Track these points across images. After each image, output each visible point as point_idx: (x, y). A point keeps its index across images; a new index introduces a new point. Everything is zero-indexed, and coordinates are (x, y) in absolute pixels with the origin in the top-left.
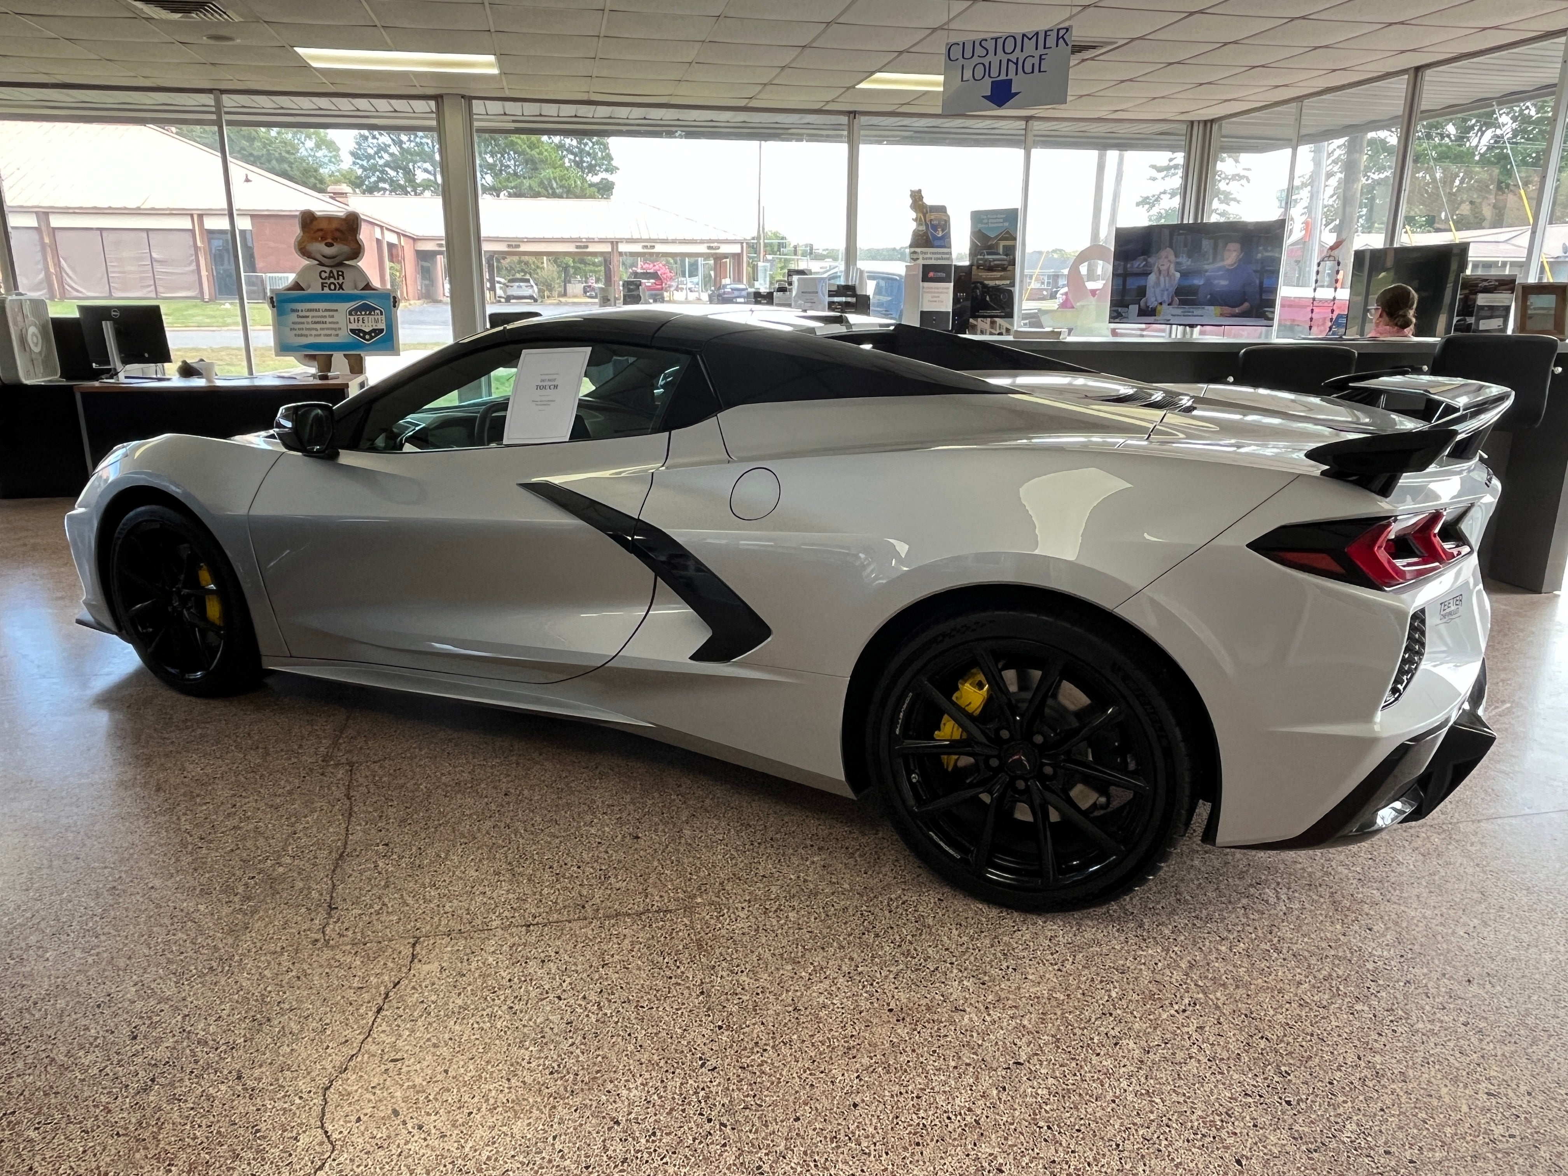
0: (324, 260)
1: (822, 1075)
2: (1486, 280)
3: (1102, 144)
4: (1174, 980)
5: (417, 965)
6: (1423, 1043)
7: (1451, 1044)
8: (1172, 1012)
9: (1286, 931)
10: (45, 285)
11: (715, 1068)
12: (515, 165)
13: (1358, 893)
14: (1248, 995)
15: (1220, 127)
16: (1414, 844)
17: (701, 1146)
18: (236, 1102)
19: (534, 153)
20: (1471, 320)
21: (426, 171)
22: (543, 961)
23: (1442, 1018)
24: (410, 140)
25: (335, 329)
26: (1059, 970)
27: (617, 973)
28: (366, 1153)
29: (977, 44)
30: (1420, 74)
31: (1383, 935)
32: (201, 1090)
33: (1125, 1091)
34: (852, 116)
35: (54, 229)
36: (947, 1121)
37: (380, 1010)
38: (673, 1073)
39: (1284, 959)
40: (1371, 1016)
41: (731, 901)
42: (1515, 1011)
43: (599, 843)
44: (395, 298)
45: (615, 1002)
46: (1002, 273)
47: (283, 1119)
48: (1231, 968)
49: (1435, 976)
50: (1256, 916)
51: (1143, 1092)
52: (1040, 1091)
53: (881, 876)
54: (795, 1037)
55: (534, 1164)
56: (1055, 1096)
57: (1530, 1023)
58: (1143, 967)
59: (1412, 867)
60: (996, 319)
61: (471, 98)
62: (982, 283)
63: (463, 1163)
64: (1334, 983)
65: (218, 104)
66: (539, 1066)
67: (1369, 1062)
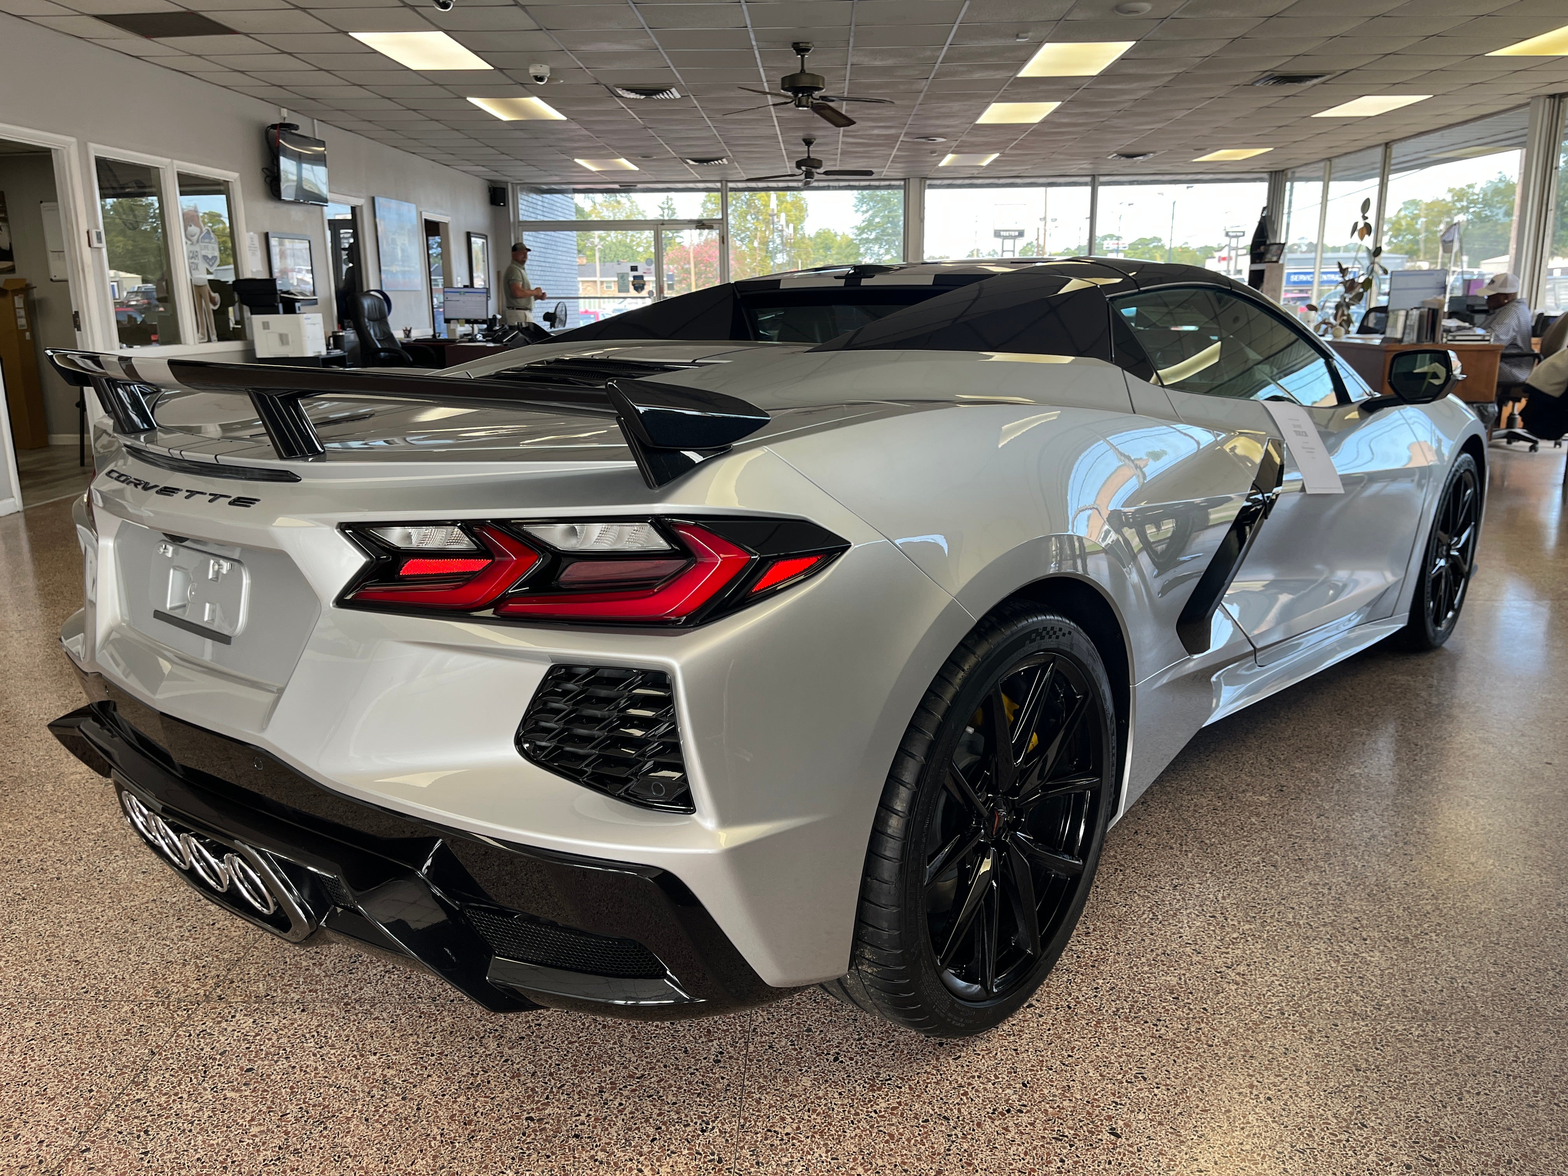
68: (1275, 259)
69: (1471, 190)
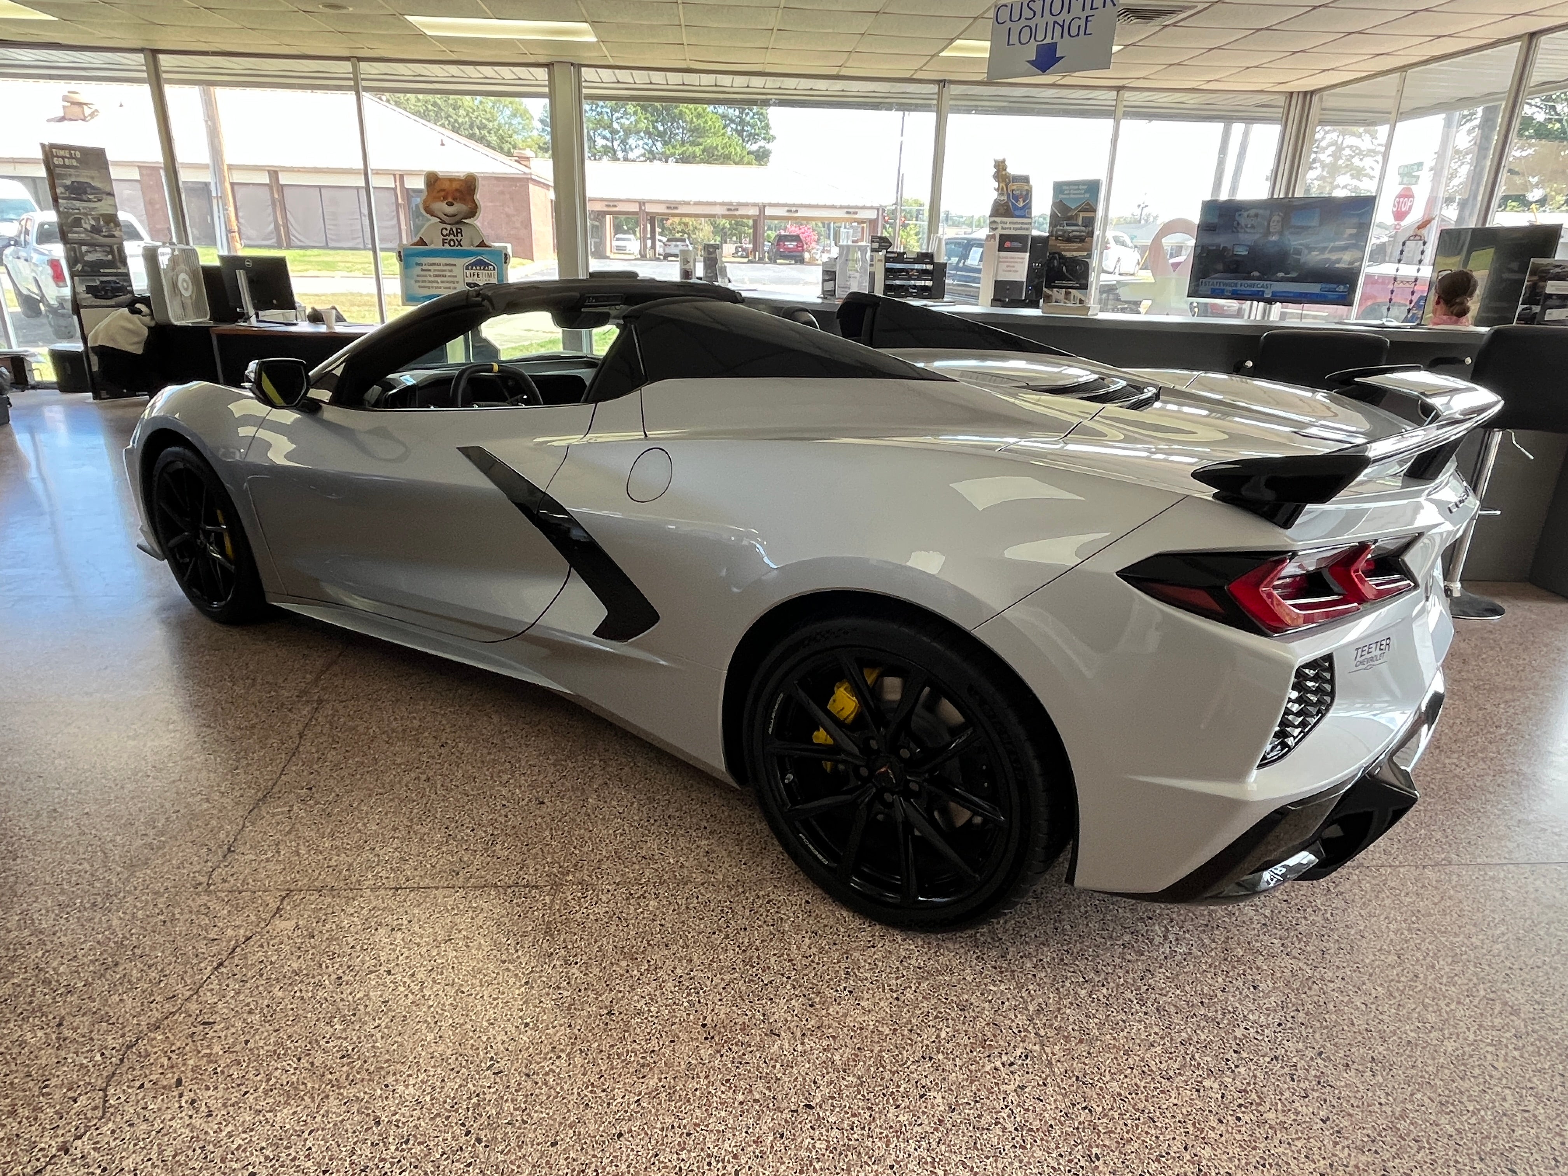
0: (445, 218)
1: (603, 1094)
2: (1559, 266)
3: (1228, 118)
4: (1014, 1025)
5: (276, 921)
6: (1267, 1138)
7: (1299, 1144)
8: (998, 1064)
9: (1159, 980)
10: (274, 235)
11: (501, 1072)
12: (683, 133)
13: (1257, 941)
14: (1089, 1053)
15: (1321, 99)
16: (1340, 889)
17: (446, 1163)
18: (43, 1052)
19: (701, 121)
20: (1536, 309)
21: (605, 137)
22: (393, 930)
23: (1300, 1109)
24: (591, 109)
25: (454, 283)
26: (897, 999)
27: (456, 951)
28: (129, 1125)
29: (1025, 5)
30: (1535, 40)
31: (1267, 996)
32: (20, 1033)
33: (910, 1155)
34: (942, 84)
35: (282, 185)
36: (706, 1167)
37: (221, 964)
38: (458, 1072)
39: (1145, 1013)
40: (1219, 1096)
41: (600, 882)
42: (1389, 1110)
43: (504, 805)
44: (506, 255)
45: (439, 983)
46: (1080, 245)
47: (75, 1076)
48: (1083, 1018)
49: (1310, 1053)
50: (1134, 957)
51: (929, 1159)
52: (817, 1145)
53: (759, 869)
54: (595, 1045)
55: (277, 1161)
56: (831, 1152)
57: (1401, 1128)
58: (987, 1005)
59: (1329, 915)
60: (1070, 290)
61: (581, 65)
62: (1060, 254)
63: (212, 1149)
64: (1191, 1049)
65: (355, 71)
66: (335, 1047)
67: (1196, 1155)
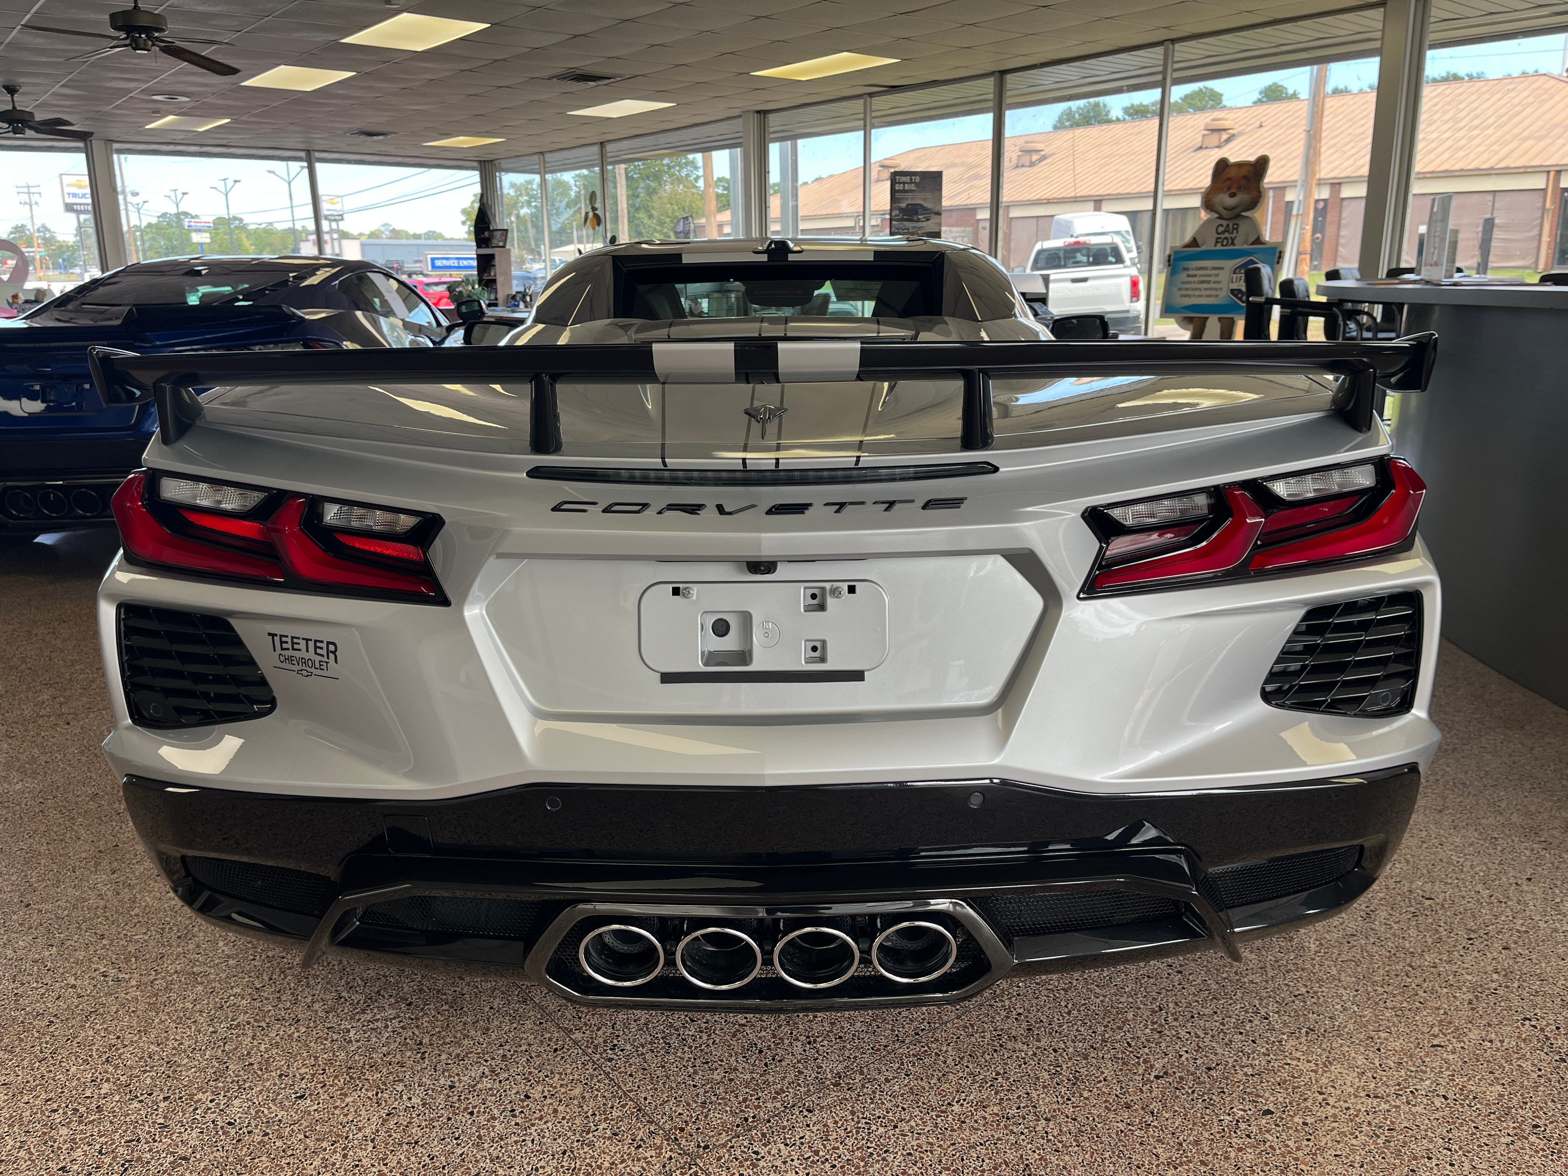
0: (1224, 213)
25: (1216, 289)
65: (1167, 59)
68: (501, 244)
69: (529, 186)
